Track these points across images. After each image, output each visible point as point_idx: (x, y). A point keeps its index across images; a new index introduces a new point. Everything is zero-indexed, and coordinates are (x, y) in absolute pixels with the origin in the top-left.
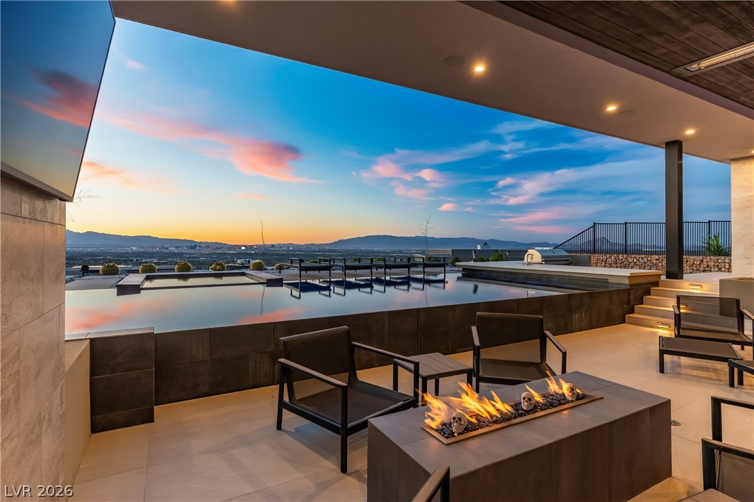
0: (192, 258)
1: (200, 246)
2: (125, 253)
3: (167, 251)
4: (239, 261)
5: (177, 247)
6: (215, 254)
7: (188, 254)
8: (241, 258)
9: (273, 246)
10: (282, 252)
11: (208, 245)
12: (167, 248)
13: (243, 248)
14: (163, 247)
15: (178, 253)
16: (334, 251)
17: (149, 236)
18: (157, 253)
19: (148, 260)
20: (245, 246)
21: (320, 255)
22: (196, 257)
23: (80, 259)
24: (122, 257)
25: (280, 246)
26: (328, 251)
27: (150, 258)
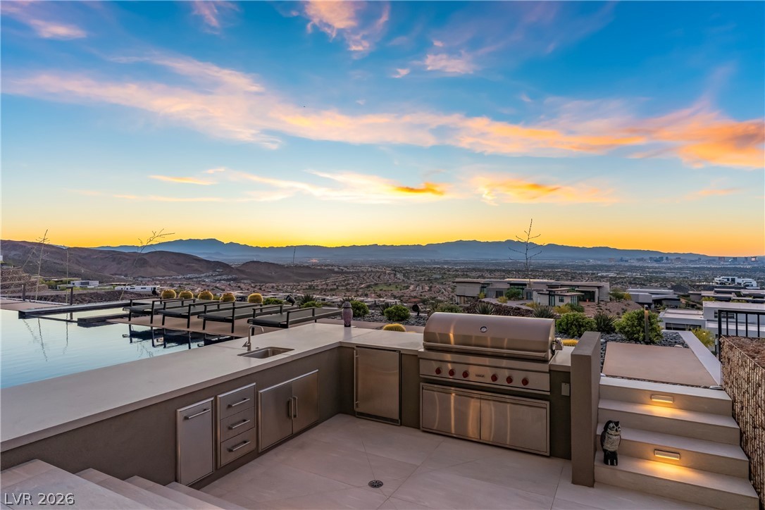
0: (656, 273)
1: (667, 258)
2: (582, 266)
3: (627, 264)
4: (717, 279)
5: (638, 260)
6: (688, 268)
7: (652, 268)
11: (678, 257)
14: (622, 260)
15: (639, 267)
18: (614, 266)
19: (605, 274)
22: (662, 272)
23: (541, 271)
24: (578, 270)
27: (607, 271)
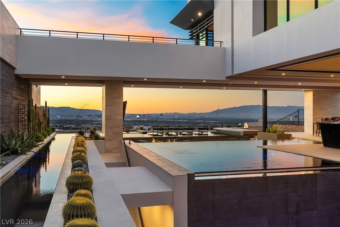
5: (88, 116)
8: (136, 125)
9: (161, 115)
10: (169, 120)
12: (81, 117)
13: (138, 116)
14: (78, 116)
15: (89, 121)
16: (213, 119)
17: (69, 107)
18: (74, 120)
20: (139, 115)
21: (200, 123)
25: (168, 115)
26: (208, 119)
